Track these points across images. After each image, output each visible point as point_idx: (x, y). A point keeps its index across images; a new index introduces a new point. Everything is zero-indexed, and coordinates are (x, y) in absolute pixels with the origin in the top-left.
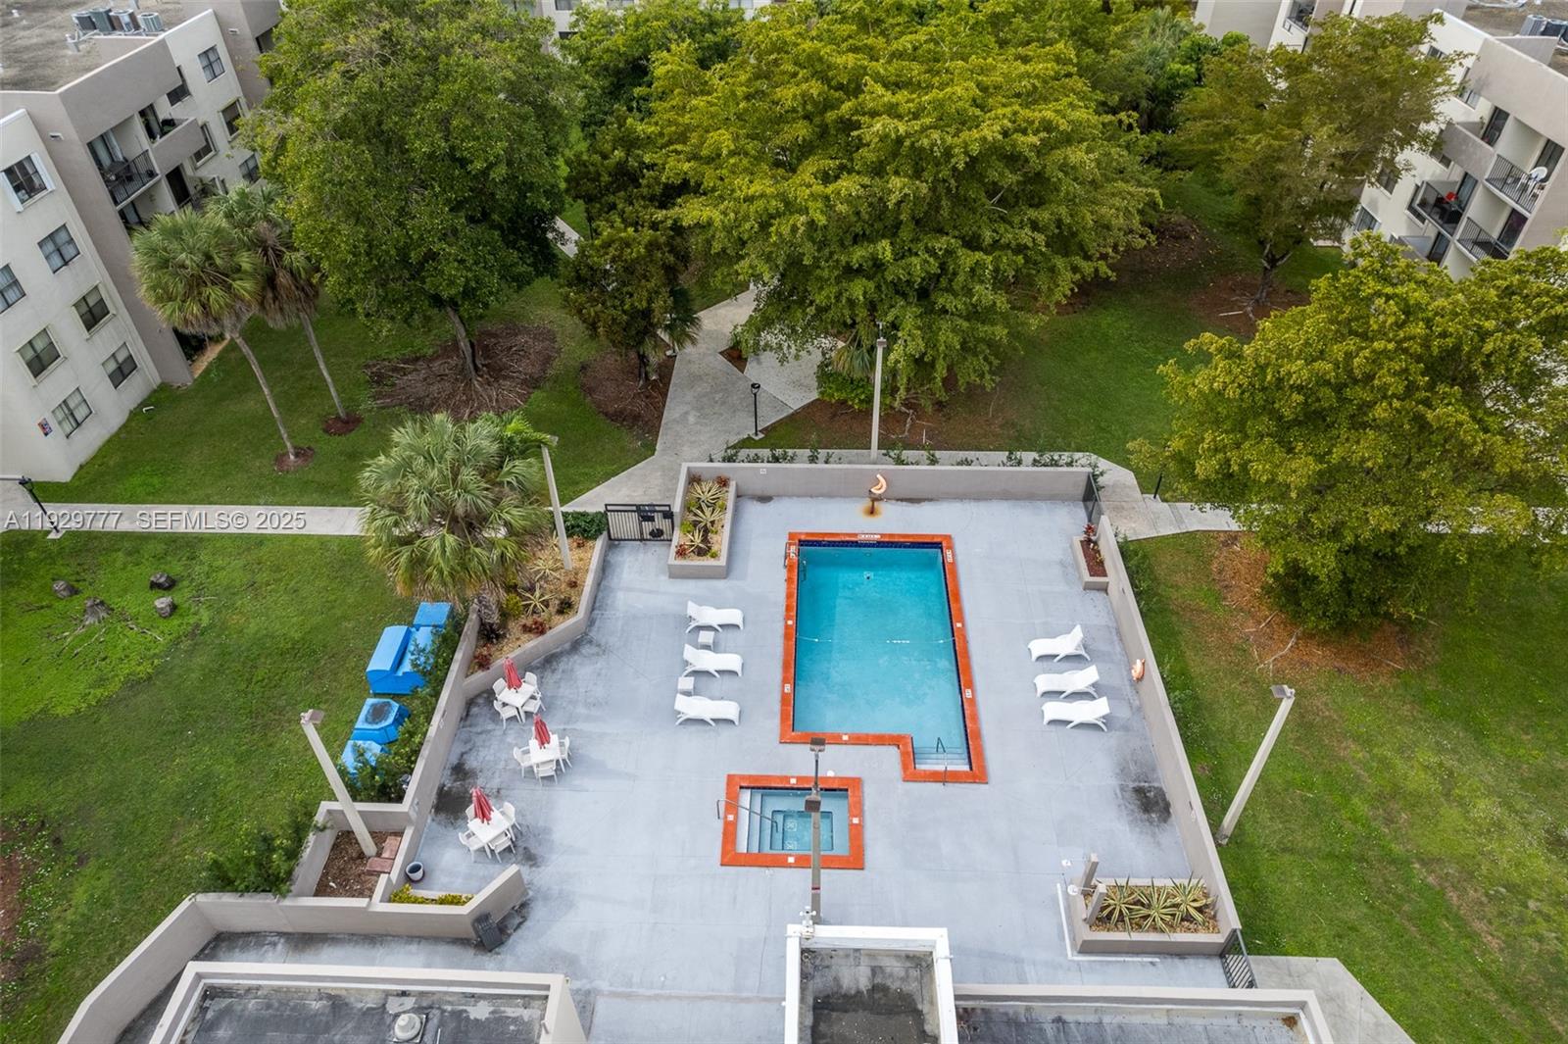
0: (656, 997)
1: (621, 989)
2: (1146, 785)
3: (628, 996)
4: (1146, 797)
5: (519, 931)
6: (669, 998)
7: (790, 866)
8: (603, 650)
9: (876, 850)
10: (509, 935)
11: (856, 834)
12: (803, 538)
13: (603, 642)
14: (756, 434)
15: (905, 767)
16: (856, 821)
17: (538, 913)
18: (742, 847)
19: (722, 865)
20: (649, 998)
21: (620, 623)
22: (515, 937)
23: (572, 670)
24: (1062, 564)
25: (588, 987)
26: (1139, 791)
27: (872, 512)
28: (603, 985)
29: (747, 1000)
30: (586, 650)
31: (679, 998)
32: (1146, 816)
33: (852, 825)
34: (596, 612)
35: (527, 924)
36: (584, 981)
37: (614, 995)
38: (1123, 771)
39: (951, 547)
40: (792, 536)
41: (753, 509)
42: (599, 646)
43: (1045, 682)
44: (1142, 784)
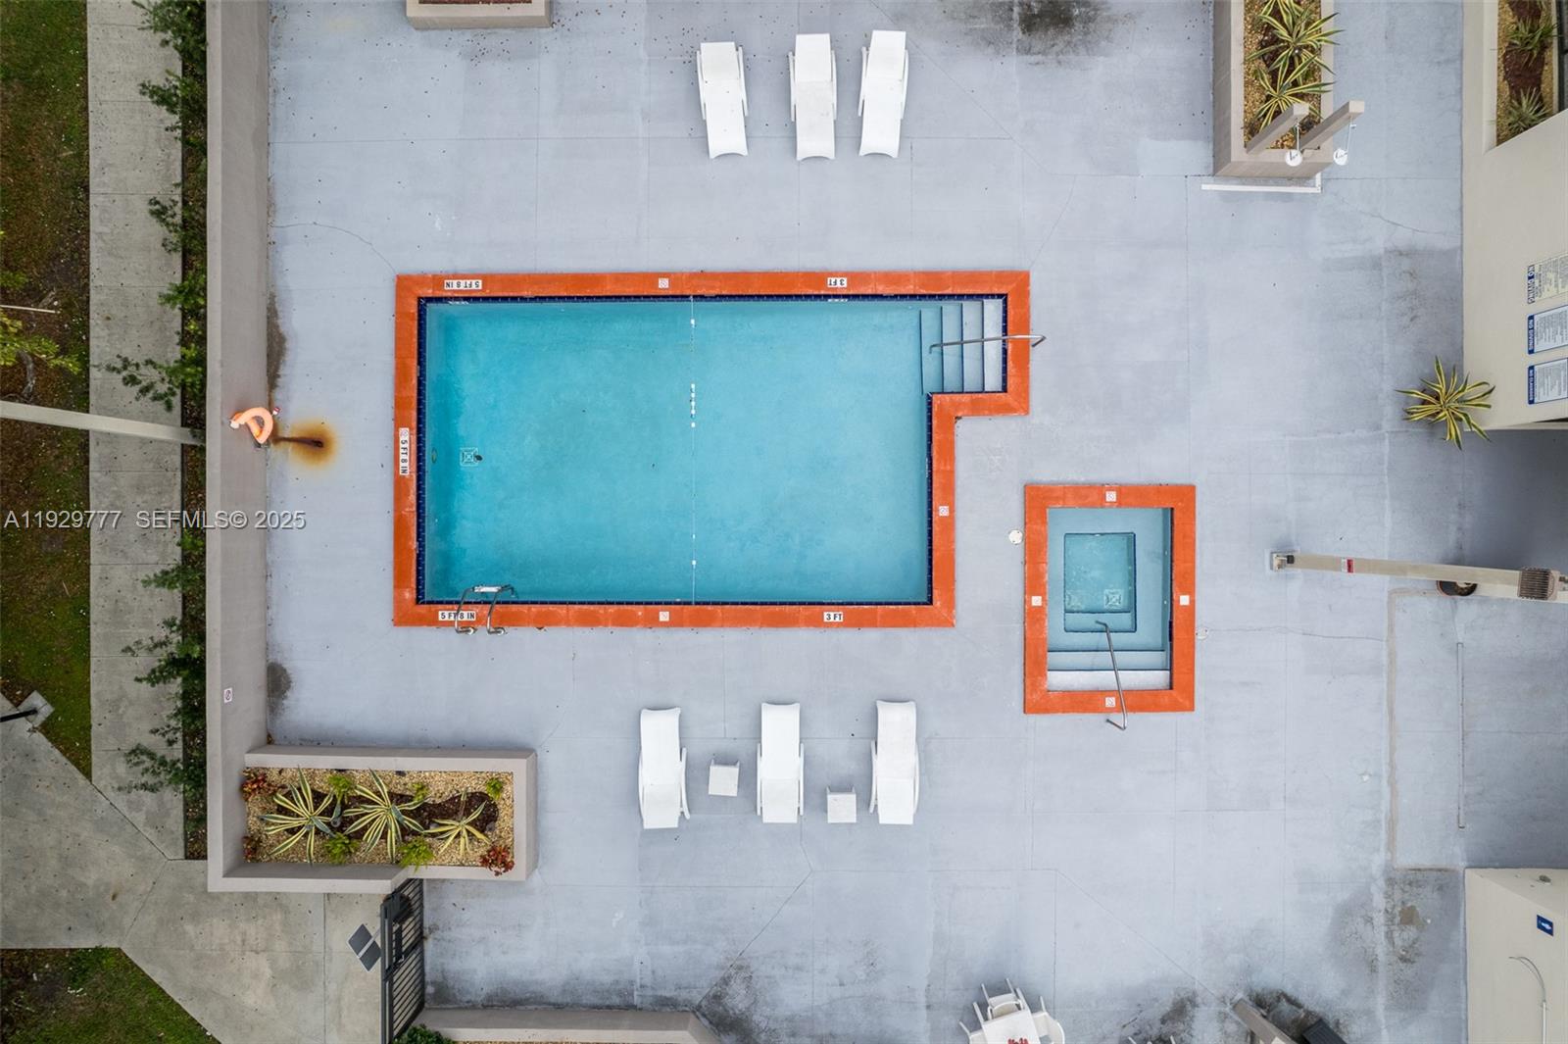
0: (1392, 784)
1: (1383, 835)
2: (1016, 9)
3: (1392, 823)
4: (1040, 15)
5: (1302, 999)
6: (1392, 766)
7: (1192, 602)
8: (740, 968)
9: (1159, 466)
10: (1309, 1013)
11: (1133, 496)
12: (409, 595)
13: (721, 974)
14: (34, 712)
15: (1005, 409)
16: (1111, 496)
17: (1272, 977)
18: (1158, 678)
19: (1192, 708)
20: (1394, 793)
21: (667, 949)
22: (1310, 1004)
23: (790, 1019)
24: (476, 56)
25: (1381, 883)
26: (1029, 23)
27: (315, 444)
28: (1379, 860)
29: (1392, 655)
30: (738, 1000)
31: (1392, 750)
32: (1078, 26)
33: (1120, 503)
34: (637, 1000)
35: (1289, 990)
36: (1373, 889)
37: (1391, 845)
38: (989, 41)
39: (438, 280)
40: (402, 618)
41: (307, 705)
42: (726, 981)
43: (816, 138)
44: (1015, 15)
